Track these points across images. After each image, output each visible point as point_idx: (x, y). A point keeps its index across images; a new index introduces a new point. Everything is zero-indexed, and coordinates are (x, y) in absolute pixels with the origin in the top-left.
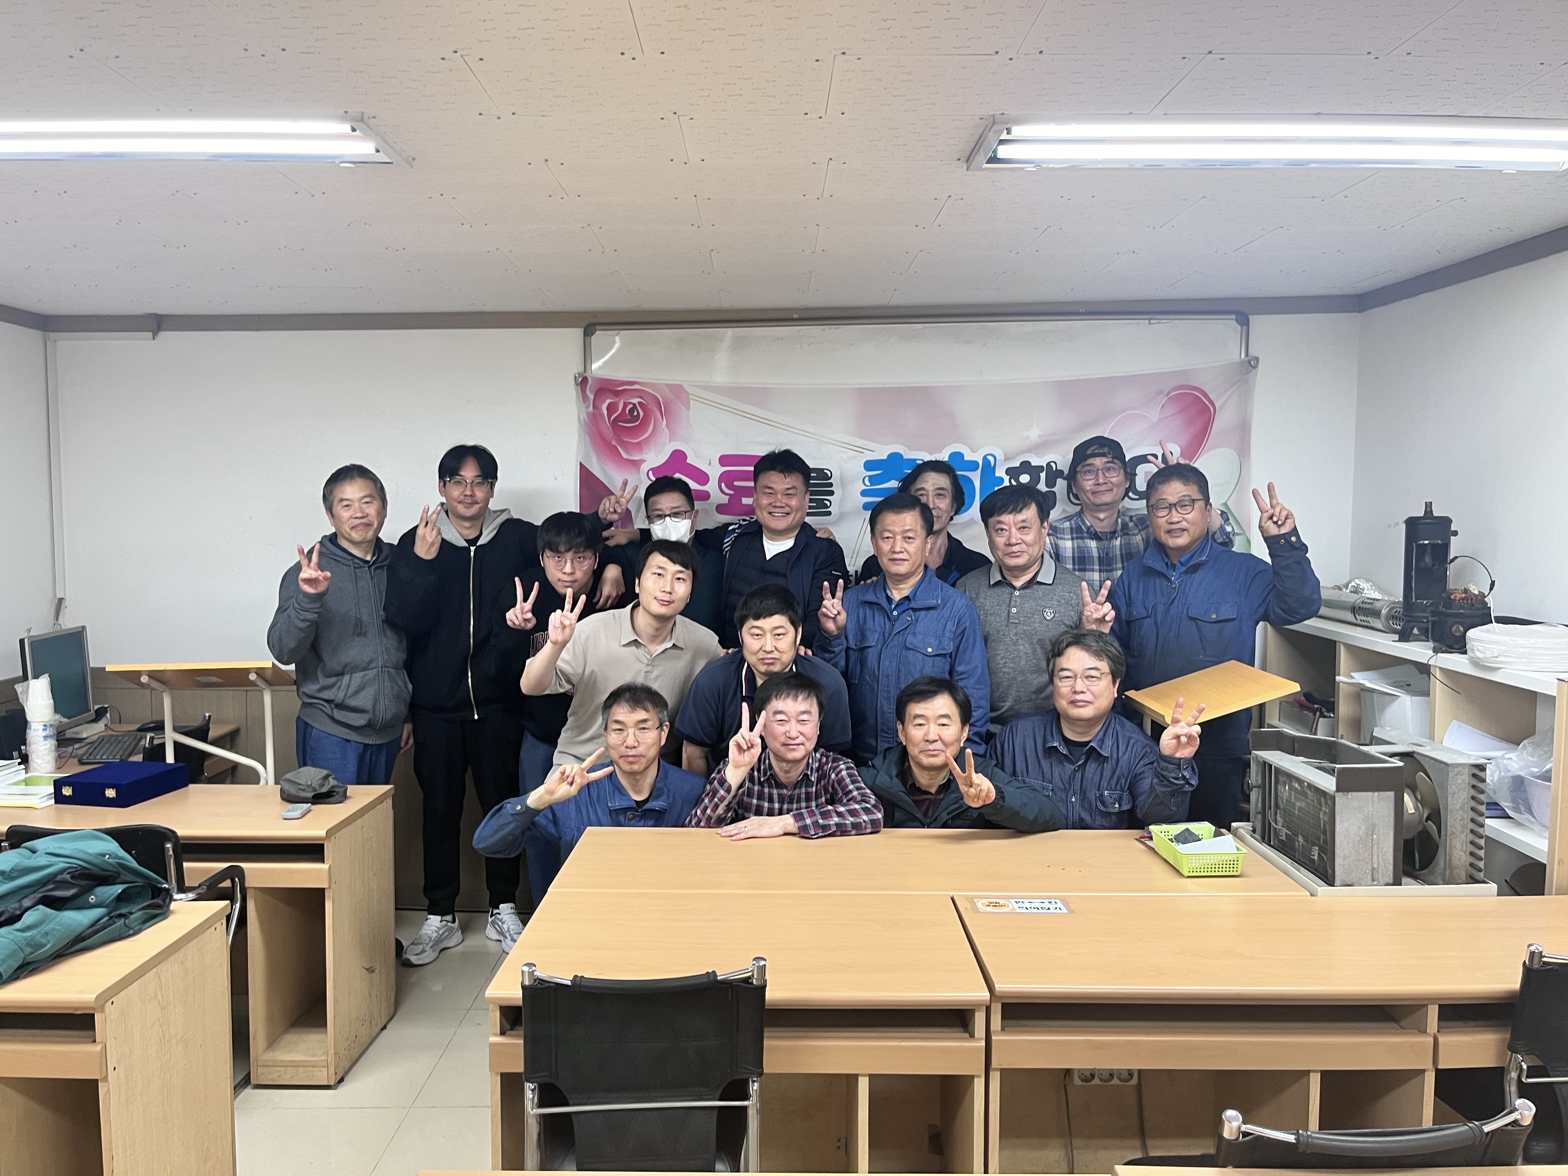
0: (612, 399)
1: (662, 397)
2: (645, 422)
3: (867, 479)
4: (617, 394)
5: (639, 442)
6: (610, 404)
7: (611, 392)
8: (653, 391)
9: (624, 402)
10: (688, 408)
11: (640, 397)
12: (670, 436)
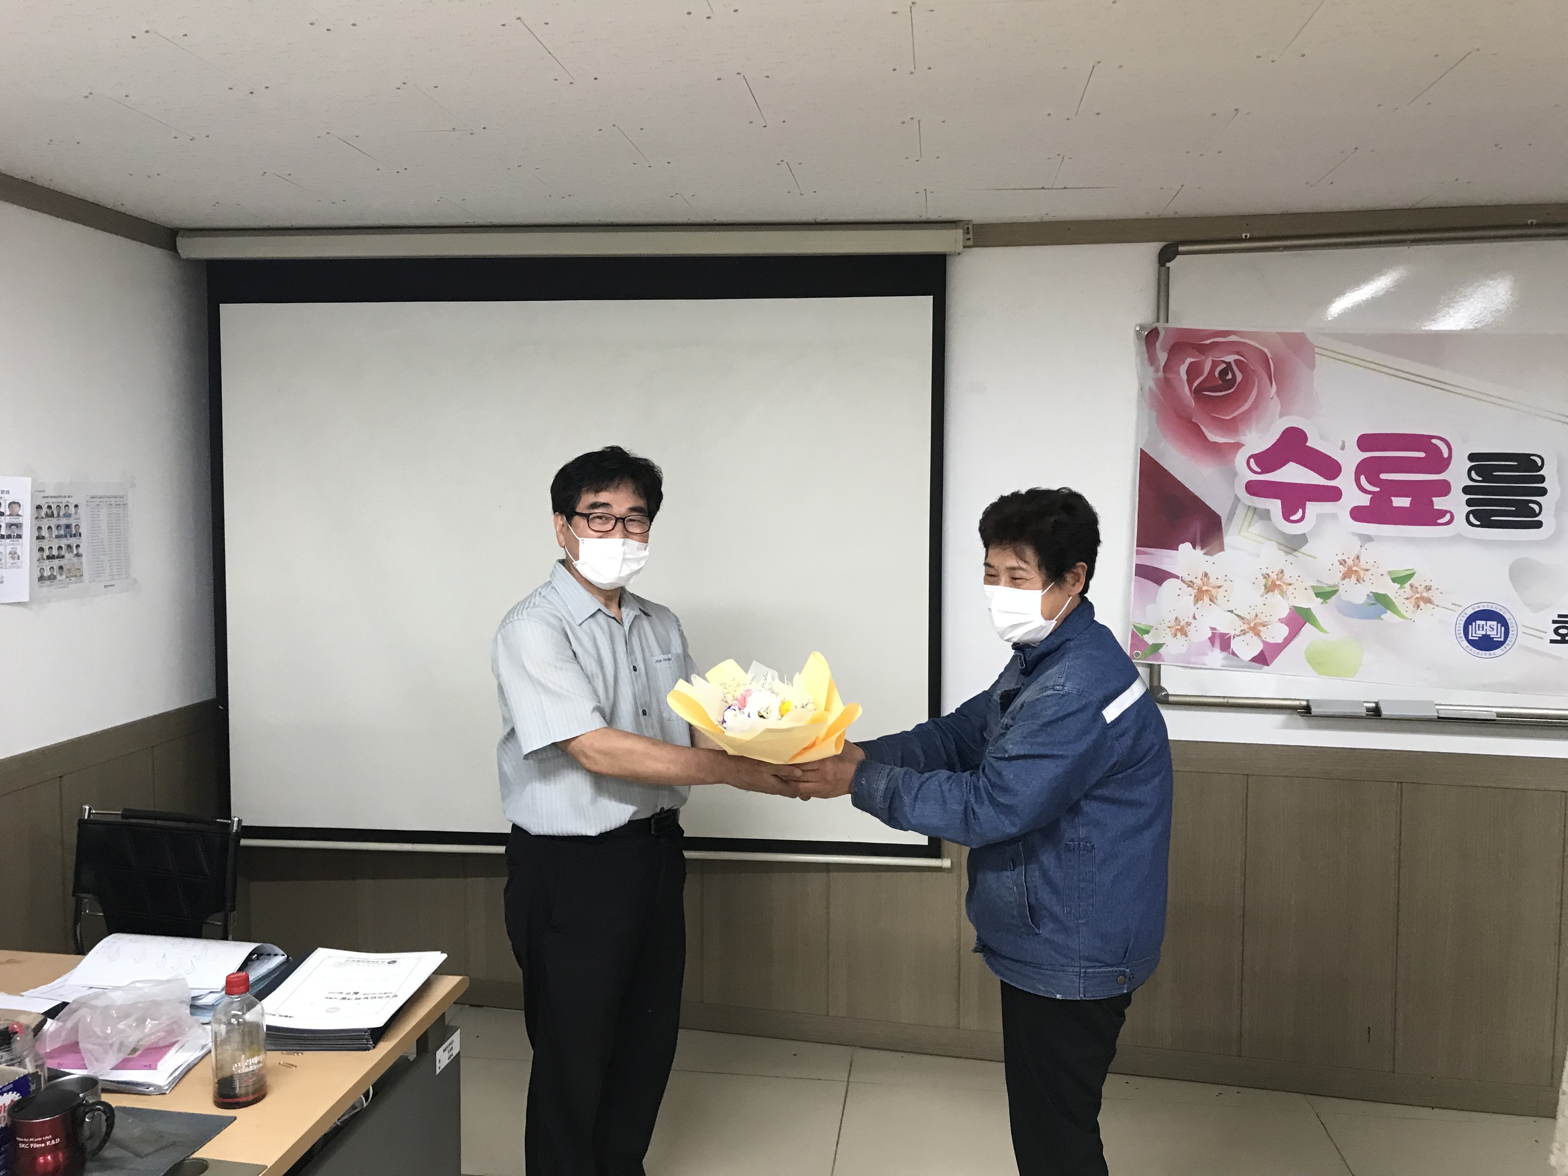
0: (1192, 358)
1: (1270, 351)
2: (1243, 390)
4: (1202, 349)
5: (1234, 417)
6: (1191, 363)
7: (1193, 348)
8: (1259, 344)
9: (1212, 360)
10: (1312, 366)
11: (1238, 353)
12: (1281, 408)
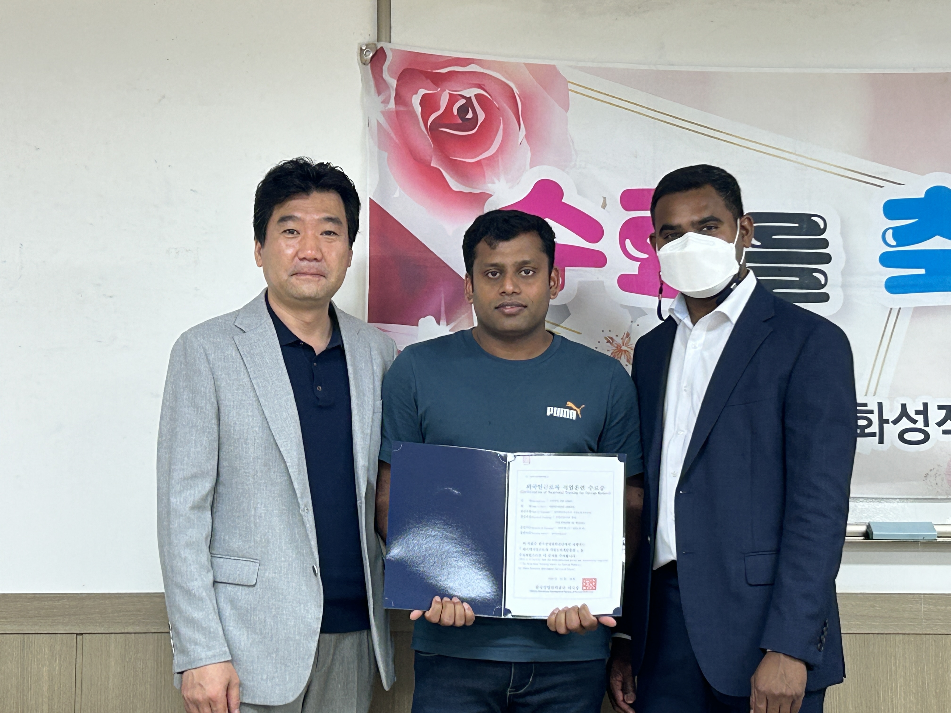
0: (426, 89)
1: (519, 86)
2: (487, 131)
3: (890, 233)
4: (436, 80)
5: (480, 163)
6: (424, 96)
7: (427, 78)
8: (503, 75)
9: (449, 94)
10: (566, 107)
11: (480, 87)
12: (532, 155)
